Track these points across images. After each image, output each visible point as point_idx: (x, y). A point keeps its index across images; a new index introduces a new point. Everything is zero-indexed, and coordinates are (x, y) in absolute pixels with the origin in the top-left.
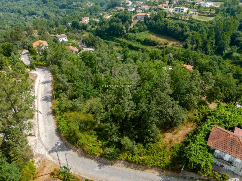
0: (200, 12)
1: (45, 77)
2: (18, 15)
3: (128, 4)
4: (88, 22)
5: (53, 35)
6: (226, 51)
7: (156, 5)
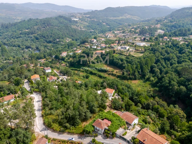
0: (136, 50)
1: (38, 98)
2: (18, 49)
3: (93, 41)
4: (66, 55)
5: (42, 67)
6: (147, 76)
7: (110, 44)
